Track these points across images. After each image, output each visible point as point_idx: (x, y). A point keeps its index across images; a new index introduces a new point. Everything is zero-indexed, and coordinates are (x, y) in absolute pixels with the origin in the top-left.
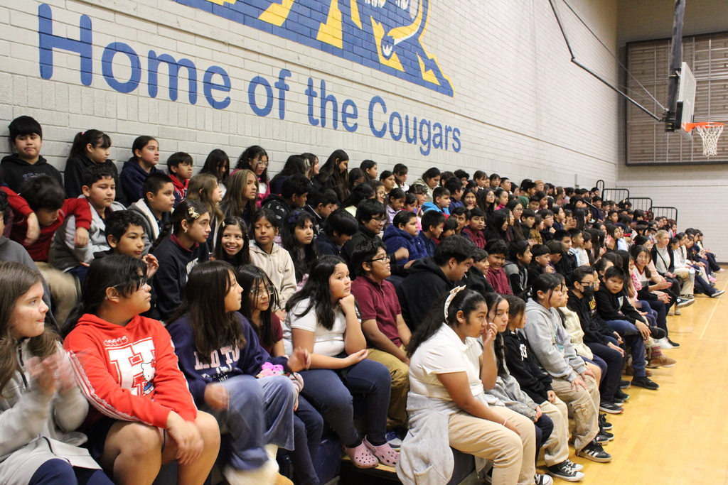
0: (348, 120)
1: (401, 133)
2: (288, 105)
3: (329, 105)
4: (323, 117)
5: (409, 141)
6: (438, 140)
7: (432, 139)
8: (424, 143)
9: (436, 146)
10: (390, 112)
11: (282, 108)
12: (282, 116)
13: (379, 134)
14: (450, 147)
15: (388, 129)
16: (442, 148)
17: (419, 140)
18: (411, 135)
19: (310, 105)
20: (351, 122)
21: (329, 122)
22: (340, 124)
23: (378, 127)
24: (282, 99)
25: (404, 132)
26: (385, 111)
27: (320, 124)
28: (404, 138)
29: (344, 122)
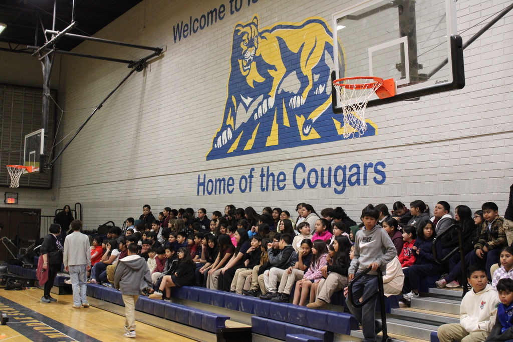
0: (280, 183)
1: (317, 182)
2: (253, 185)
3: (271, 178)
4: (267, 186)
5: (323, 185)
6: (354, 179)
7: (347, 179)
8: (338, 184)
9: (352, 184)
10: (308, 170)
11: (250, 187)
12: (250, 191)
13: (299, 187)
14: (370, 181)
15: (306, 182)
16: (359, 184)
17: (333, 184)
18: (326, 181)
19: (262, 181)
20: (281, 184)
21: (270, 188)
22: (276, 187)
23: (299, 182)
24: (251, 182)
25: (319, 180)
26: (304, 170)
27: (266, 190)
28: (319, 185)
29: (278, 185)
